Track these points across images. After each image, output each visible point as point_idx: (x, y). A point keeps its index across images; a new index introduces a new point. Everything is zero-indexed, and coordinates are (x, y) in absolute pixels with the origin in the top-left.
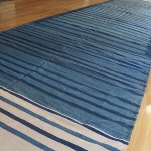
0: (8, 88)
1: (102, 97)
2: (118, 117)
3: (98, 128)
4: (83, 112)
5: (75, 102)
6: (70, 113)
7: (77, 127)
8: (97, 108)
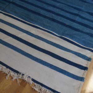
0: (3, 11)
1: (76, 13)
2: (88, 29)
3: (72, 39)
4: (60, 26)
5: (54, 18)
6: (50, 27)
7: (55, 38)
8: (71, 22)
